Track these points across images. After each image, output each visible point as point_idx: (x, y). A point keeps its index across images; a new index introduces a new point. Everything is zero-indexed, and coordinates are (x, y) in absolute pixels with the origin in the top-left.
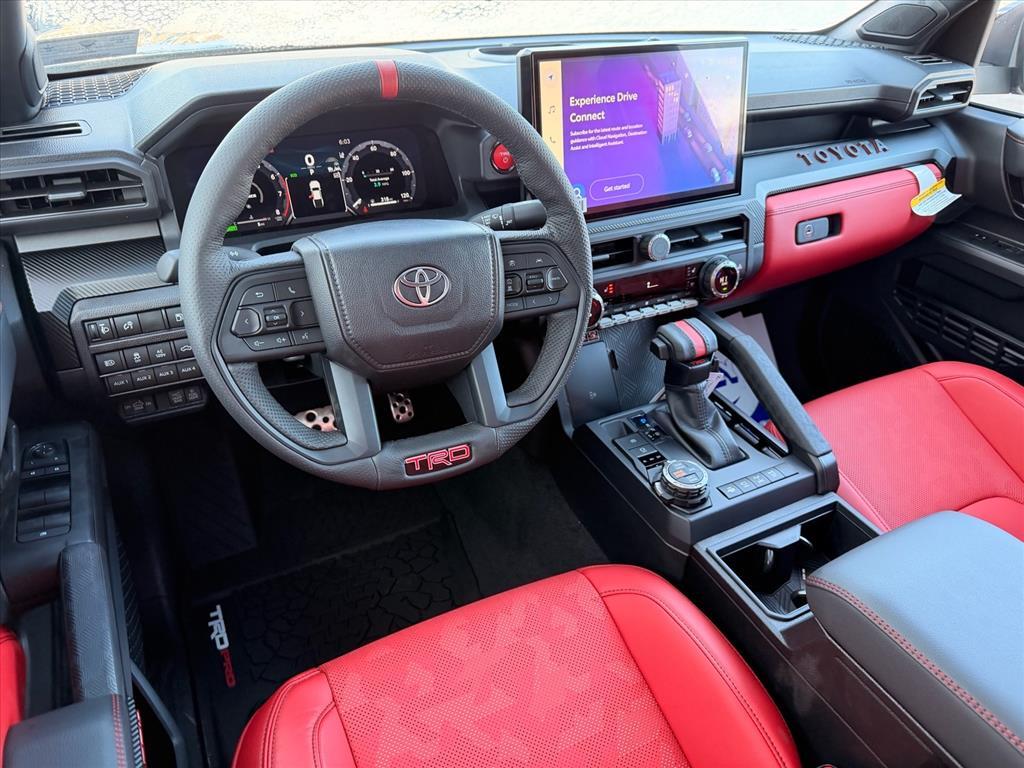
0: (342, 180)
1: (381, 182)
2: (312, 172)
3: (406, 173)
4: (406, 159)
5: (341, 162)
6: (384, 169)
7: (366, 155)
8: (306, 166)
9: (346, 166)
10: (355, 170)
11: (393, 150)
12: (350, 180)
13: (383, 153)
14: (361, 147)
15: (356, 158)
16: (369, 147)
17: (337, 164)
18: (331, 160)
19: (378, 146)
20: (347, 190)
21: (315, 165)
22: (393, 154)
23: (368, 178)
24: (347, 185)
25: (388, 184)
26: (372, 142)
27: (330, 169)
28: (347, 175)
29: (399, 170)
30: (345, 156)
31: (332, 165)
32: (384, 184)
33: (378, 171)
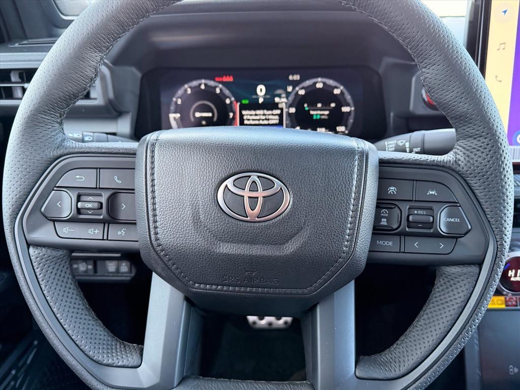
0: (285, 110)
1: (321, 115)
2: (261, 100)
3: (345, 109)
4: (348, 97)
5: (288, 94)
6: (326, 105)
7: (311, 91)
8: (257, 94)
9: (291, 98)
10: (298, 102)
11: (337, 88)
12: (293, 110)
13: (328, 90)
14: (308, 83)
15: (302, 92)
16: (315, 83)
17: (284, 95)
18: (279, 92)
19: (324, 83)
20: (289, 119)
21: (265, 95)
22: (337, 92)
23: (309, 110)
24: (289, 114)
25: (326, 117)
26: (319, 79)
27: (277, 100)
28: (291, 106)
29: (340, 105)
30: (293, 89)
31: (279, 96)
32: (323, 117)
33: (319, 105)
